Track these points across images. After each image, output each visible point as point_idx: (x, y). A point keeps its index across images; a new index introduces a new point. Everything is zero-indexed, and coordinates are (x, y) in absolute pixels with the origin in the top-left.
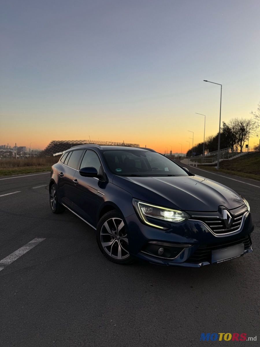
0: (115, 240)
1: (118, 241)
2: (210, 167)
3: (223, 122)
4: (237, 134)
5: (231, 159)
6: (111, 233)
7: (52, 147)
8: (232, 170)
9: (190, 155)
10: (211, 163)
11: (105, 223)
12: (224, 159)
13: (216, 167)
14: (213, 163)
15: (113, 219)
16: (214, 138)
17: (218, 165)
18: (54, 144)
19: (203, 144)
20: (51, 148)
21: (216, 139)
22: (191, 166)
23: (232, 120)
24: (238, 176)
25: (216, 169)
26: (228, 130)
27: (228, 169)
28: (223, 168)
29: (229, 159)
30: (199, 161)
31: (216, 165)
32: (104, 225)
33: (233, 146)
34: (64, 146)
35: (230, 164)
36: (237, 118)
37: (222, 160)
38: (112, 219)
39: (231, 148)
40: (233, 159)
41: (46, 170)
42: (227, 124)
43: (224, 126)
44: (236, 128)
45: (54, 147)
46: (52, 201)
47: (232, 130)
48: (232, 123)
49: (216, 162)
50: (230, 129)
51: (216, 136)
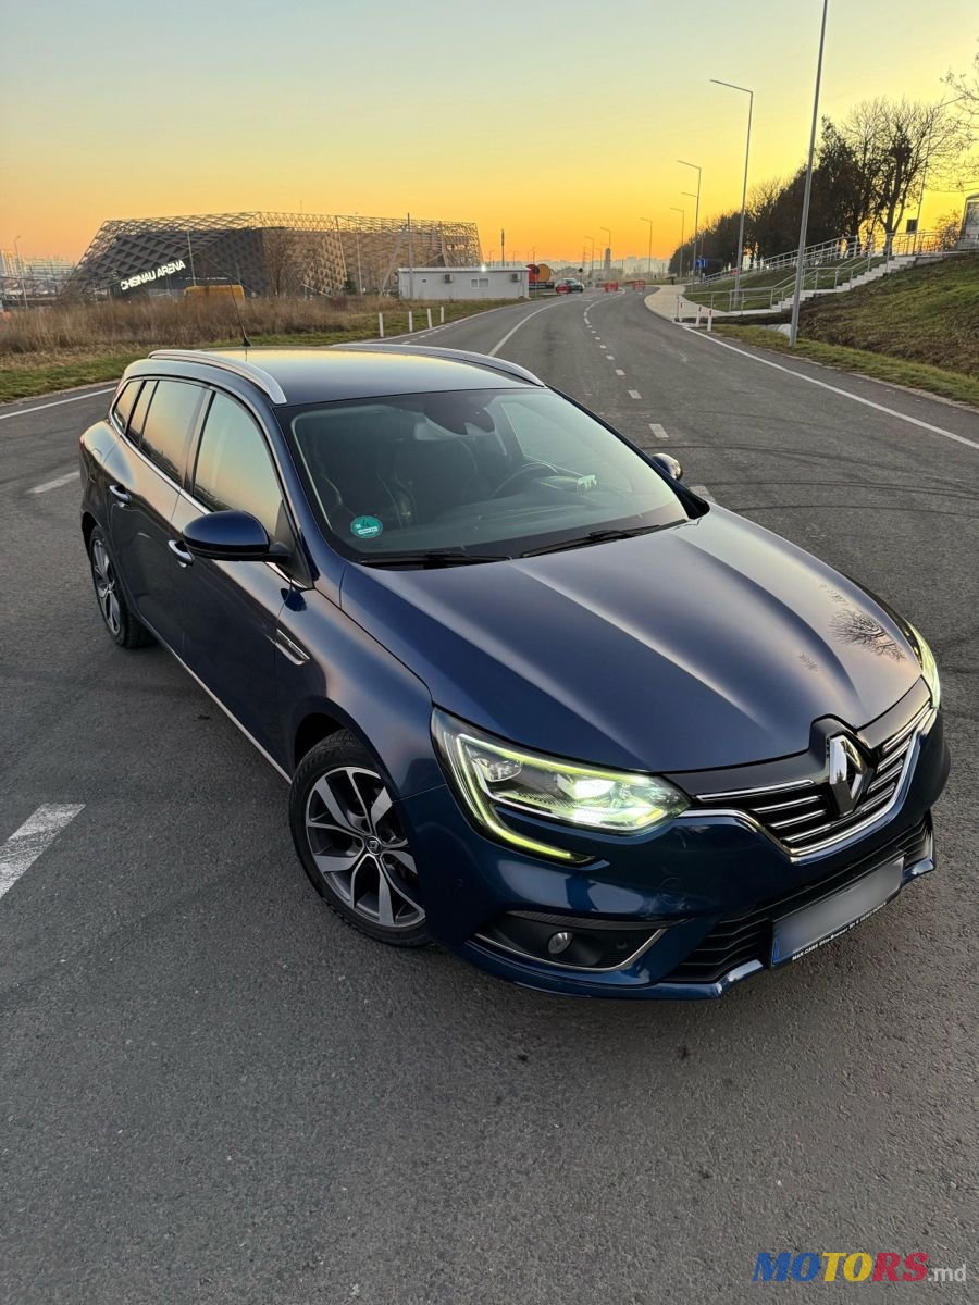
0: (366, 851)
1: (377, 857)
2: (764, 328)
3: (824, 119)
4: (874, 173)
5: (846, 287)
6: (345, 824)
7: (111, 248)
8: (846, 343)
9: (686, 269)
10: (768, 307)
11: (317, 784)
12: (818, 292)
13: (786, 329)
14: (776, 309)
15: (351, 771)
16: (782, 191)
17: (795, 316)
18: (118, 238)
19: (737, 217)
20: (106, 256)
21: (791, 197)
22: (686, 326)
23: (860, 111)
24: (871, 375)
25: (783, 338)
26: (840, 155)
27: (833, 340)
28: (811, 335)
29: (839, 289)
30: (721, 300)
31: (784, 318)
32: (316, 791)
33: (855, 231)
34: (159, 243)
35: (838, 312)
36: (884, 98)
37: (810, 293)
38: (345, 772)
39: (849, 241)
40: (853, 291)
41: (90, 379)
42: (839, 129)
43: (826, 137)
44: (875, 148)
45: (120, 251)
46: (103, 593)
47: (859, 156)
48: (862, 125)
49: (788, 303)
50: (851, 153)
51: (792, 181)
